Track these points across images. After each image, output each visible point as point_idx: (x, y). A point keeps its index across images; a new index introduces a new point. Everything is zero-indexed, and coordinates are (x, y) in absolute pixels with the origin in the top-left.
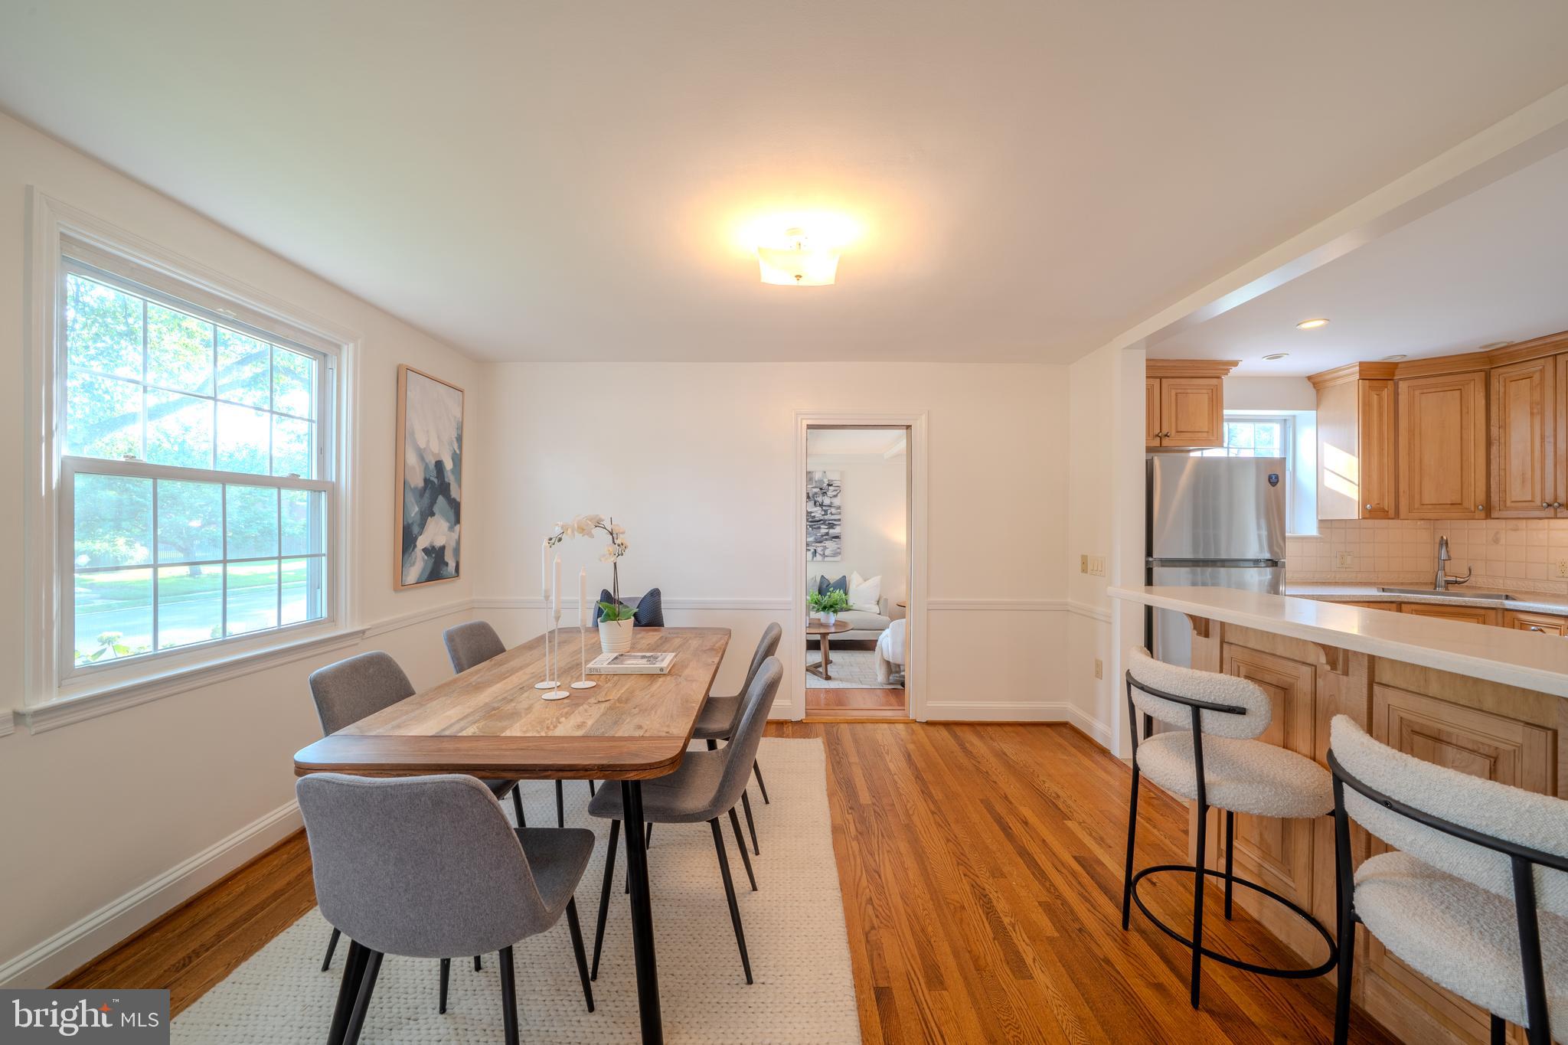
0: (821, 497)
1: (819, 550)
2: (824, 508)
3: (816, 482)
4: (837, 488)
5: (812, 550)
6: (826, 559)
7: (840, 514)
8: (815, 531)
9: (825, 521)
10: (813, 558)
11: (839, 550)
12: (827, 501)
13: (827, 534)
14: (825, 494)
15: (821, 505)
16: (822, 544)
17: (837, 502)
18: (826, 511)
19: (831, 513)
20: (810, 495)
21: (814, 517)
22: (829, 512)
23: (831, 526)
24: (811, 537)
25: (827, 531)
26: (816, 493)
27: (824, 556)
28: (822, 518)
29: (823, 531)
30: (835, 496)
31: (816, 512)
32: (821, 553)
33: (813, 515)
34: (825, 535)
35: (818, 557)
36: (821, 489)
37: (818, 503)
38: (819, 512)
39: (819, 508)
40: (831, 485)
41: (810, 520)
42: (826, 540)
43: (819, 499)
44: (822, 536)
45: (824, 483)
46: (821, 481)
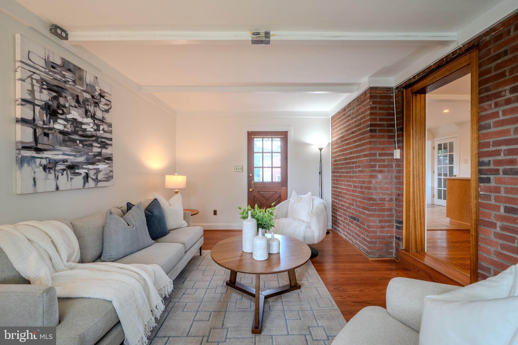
0: (93, 107)
1: (92, 174)
2: (96, 121)
3: (87, 85)
4: (108, 103)
5: (84, 175)
6: (100, 184)
7: (111, 132)
8: (86, 149)
9: (98, 137)
10: (84, 185)
11: (111, 174)
12: (99, 114)
13: (100, 154)
14: (96, 104)
15: (93, 117)
16: (95, 167)
17: (108, 117)
18: (98, 126)
19: (103, 130)
20: (81, 100)
21: (85, 130)
22: (101, 127)
23: (104, 145)
24: (81, 156)
25: (99, 150)
26: (87, 100)
27: (97, 180)
28: (94, 133)
29: (96, 150)
30: (107, 111)
31: (88, 124)
32: (94, 177)
33: (84, 127)
34: (97, 155)
35: (91, 183)
36: (93, 97)
37: (89, 113)
38: (92, 125)
39: (89, 120)
40: (103, 97)
41: (80, 133)
42: (99, 161)
43: (91, 108)
44: (95, 156)
45: (95, 90)
46: (93, 87)
